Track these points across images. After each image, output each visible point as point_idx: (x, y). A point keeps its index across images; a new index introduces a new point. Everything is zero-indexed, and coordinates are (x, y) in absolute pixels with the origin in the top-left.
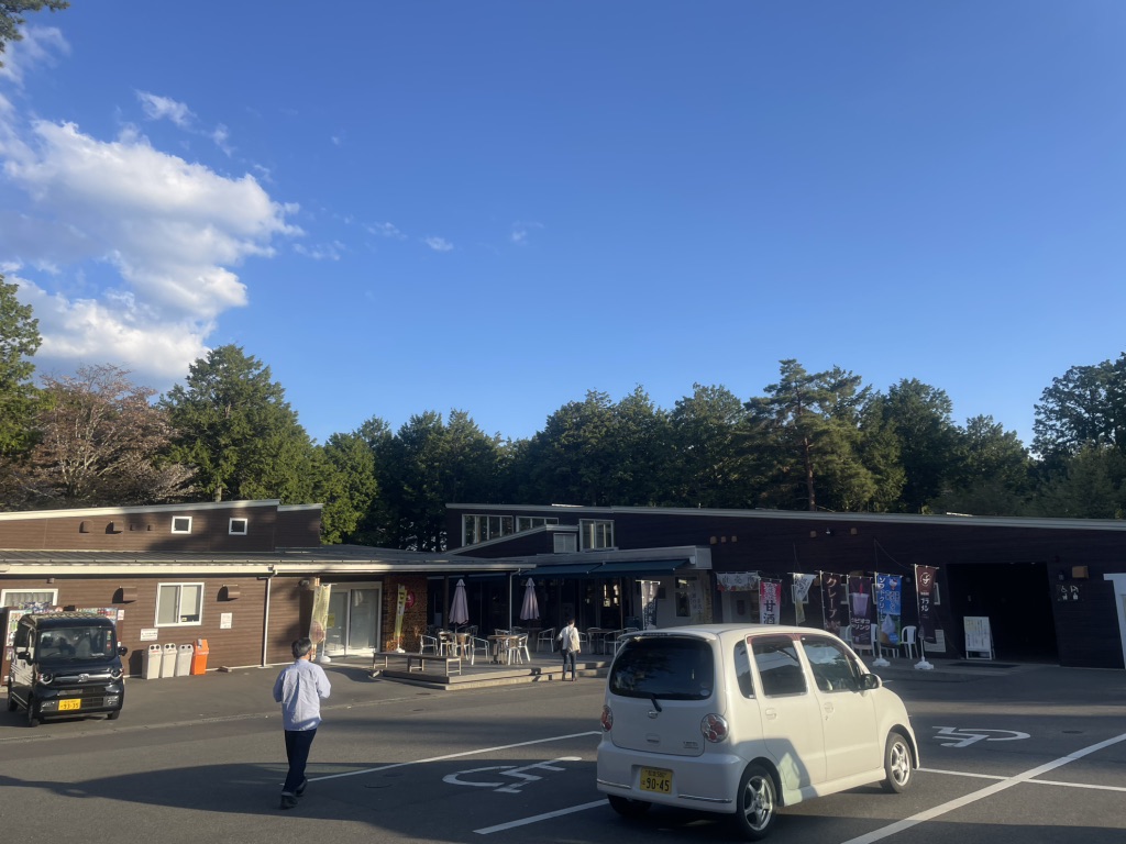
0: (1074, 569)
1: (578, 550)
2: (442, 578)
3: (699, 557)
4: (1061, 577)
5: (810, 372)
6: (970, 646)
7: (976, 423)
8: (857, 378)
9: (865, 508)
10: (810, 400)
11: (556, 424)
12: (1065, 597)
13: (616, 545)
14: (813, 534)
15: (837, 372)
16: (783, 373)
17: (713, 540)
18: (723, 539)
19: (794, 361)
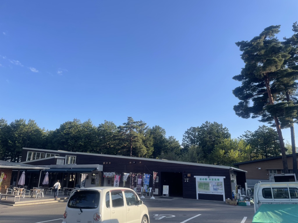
0: (188, 174)
1: (64, 164)
2: (18, 170)
3: (99, 167)
4: (185, 176)
5: (135, 121)
6: (164, 193)
7: (170, 138)
8: (145, 124)
9: (144, 157)
10: (134, 128)
11: (63, 127)
12: (185, 181)
13: (76, 163)
14: (130, 163)
15: (141, 121)
16: (128, 120)
17: (104, 163)
18: (107, 163)
19: (131, 117)
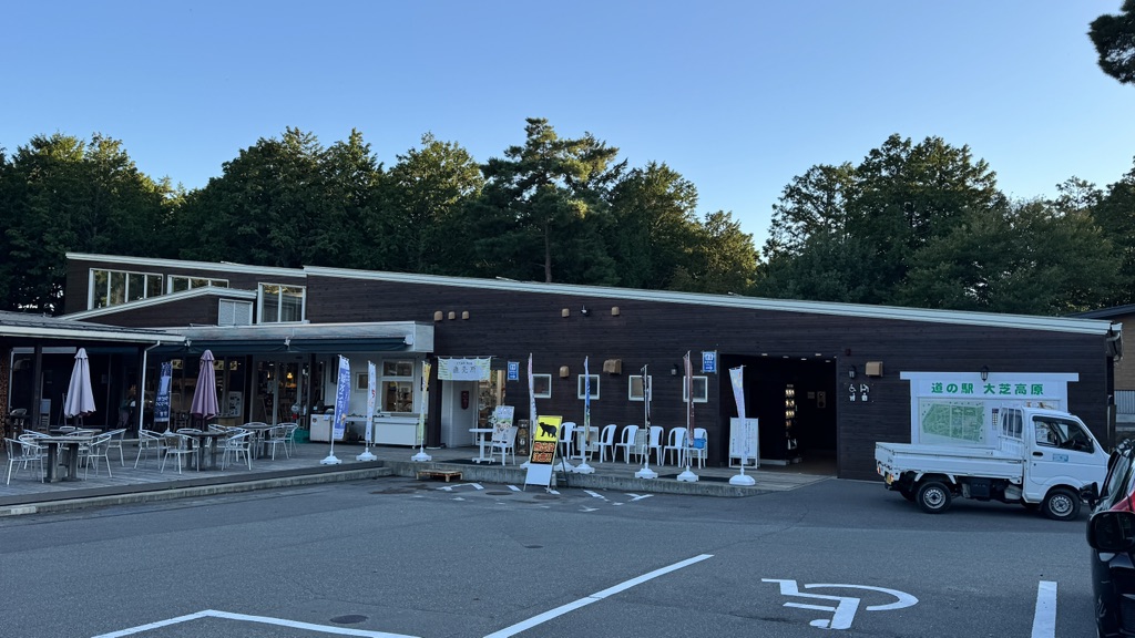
0: (868, 364)
1: (255, 321)
3: (418, 336)
4: (852, 374)
7: (716, 218)
8: (612, 151)
10: (558, 171)
12: (853, 398)
13: (306, 318)
14: (565, 312)
15: (590, 142)
16: (530, 135)
17: (438, 315)
18: (451, 315)
19: (544, 121)
